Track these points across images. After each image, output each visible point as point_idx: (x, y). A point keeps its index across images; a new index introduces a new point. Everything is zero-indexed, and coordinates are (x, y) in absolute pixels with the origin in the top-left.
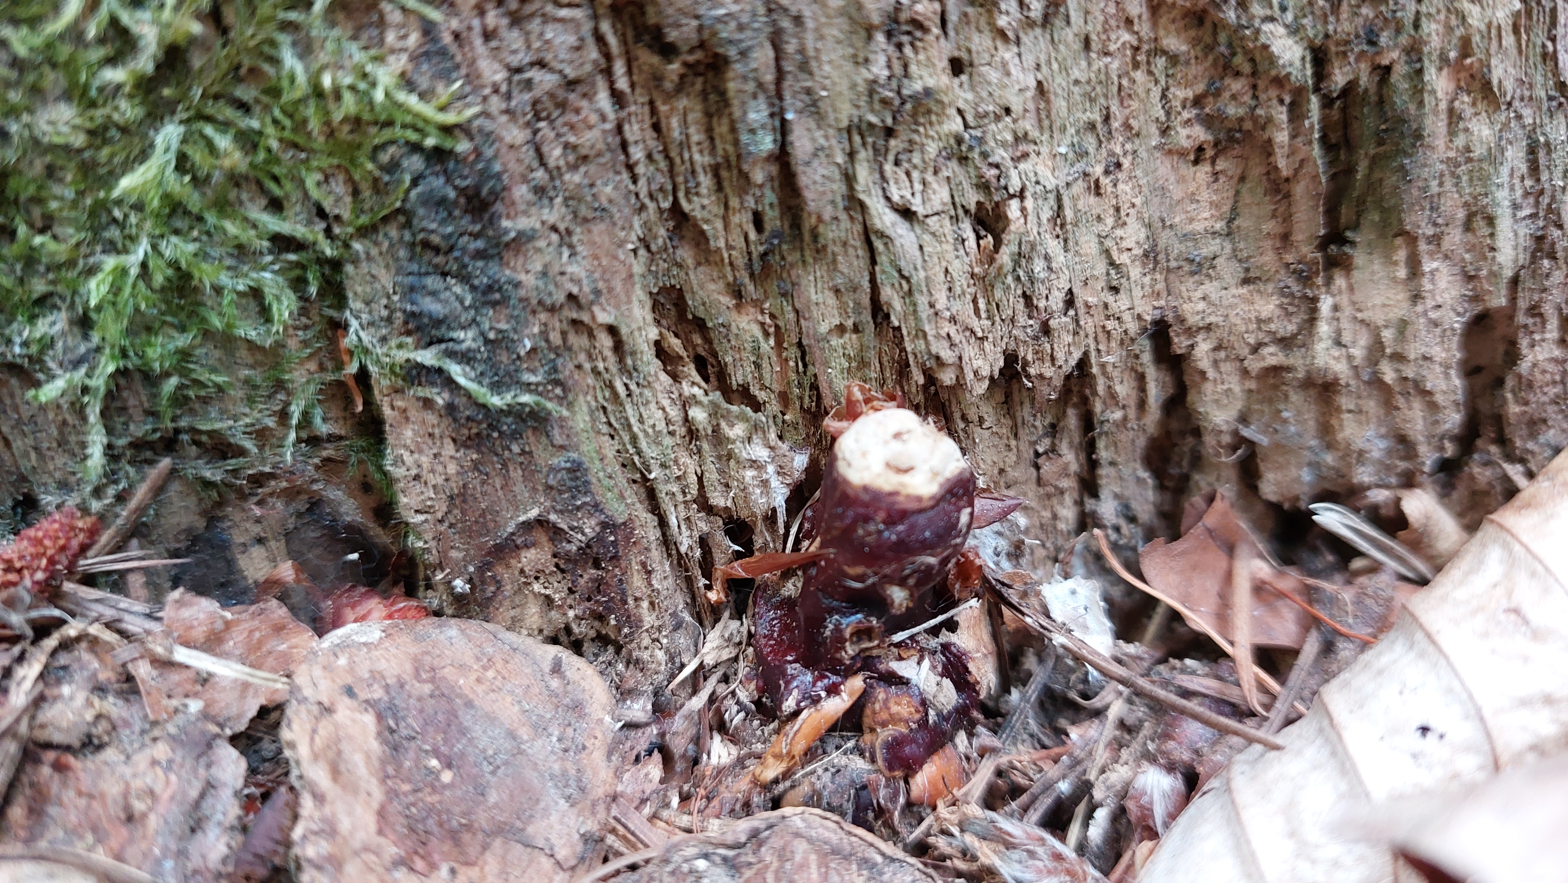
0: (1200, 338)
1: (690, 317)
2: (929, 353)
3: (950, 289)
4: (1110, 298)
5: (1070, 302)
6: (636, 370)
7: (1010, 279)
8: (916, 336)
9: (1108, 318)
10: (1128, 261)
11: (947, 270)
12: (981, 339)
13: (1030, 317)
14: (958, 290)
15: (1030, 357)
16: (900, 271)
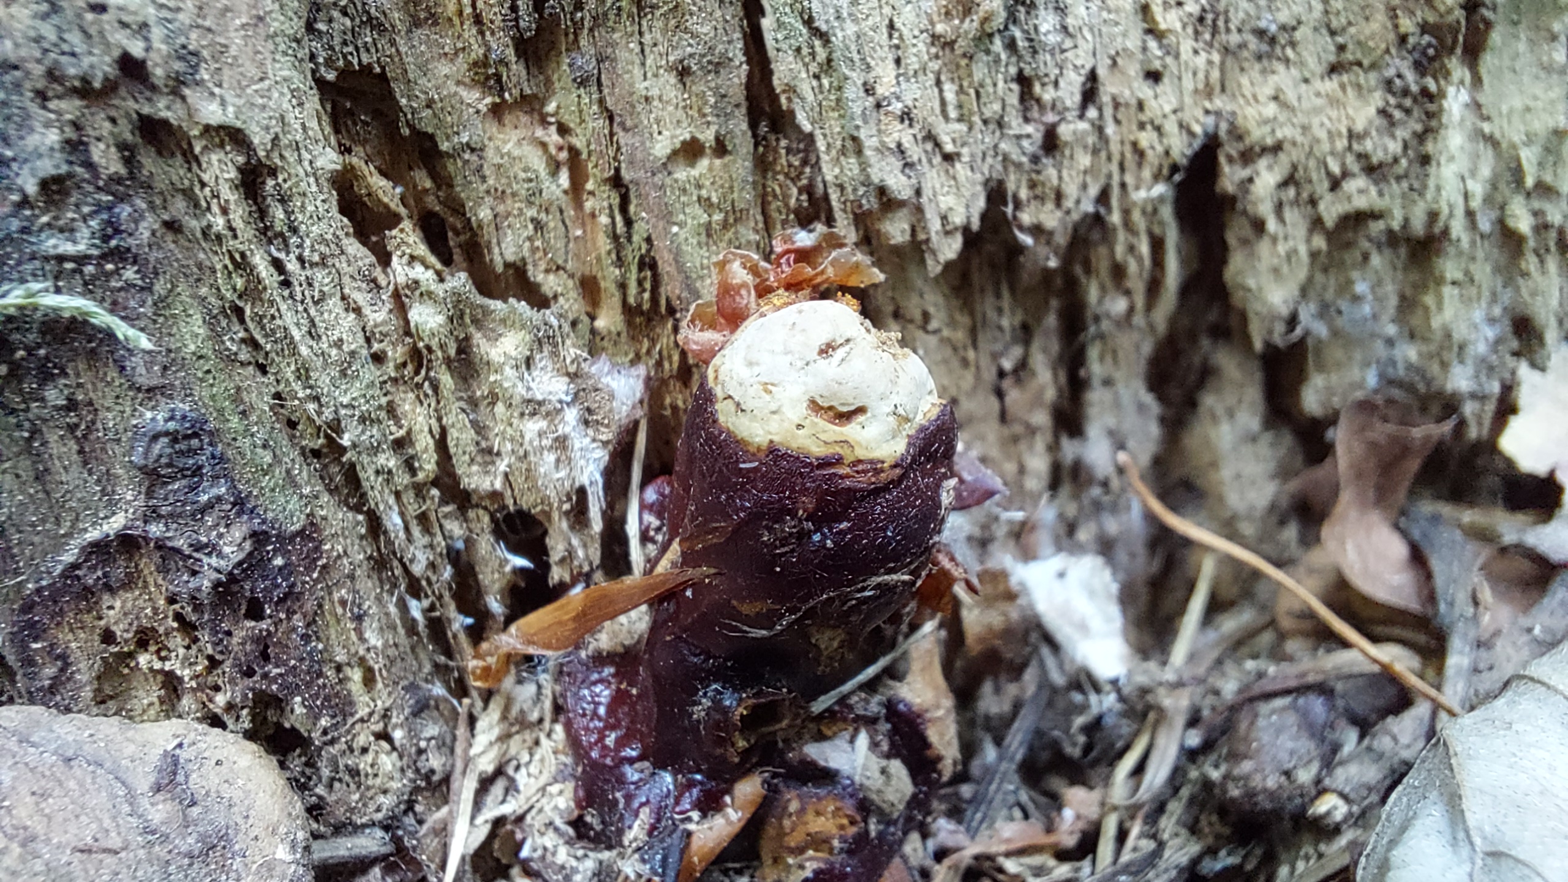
0: (1263, 163)
1: (406, 131)
2: (867, 183)
3: (898, 61)
4: (1145, 90)
5: (1090, 94)
6: (294, 230)
7: (998, 45)
8: (843, 152)
9: (1142, 126)
10: (1178, 26)
11: (891, 26)
12: (948, 158)
13: (1027, 120)
14: (912, 62)
15: (1024, 194)
16: (809, 22)
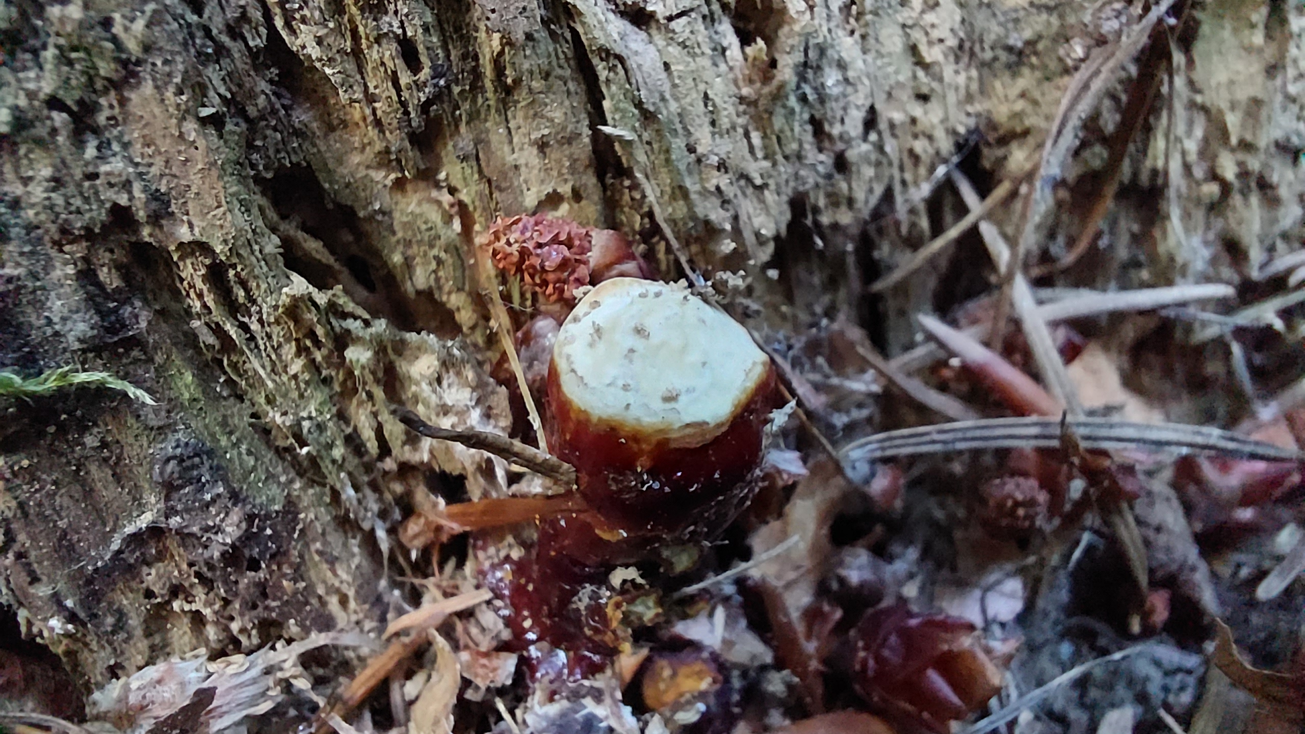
3: (713, 123)
5: (871, 122)
10: (940, 58)
11: (706, 96)
12: (760, 188)
13: (821, 150)
14: (725, 123)
15: (822, 202)
16: (639, 105)
